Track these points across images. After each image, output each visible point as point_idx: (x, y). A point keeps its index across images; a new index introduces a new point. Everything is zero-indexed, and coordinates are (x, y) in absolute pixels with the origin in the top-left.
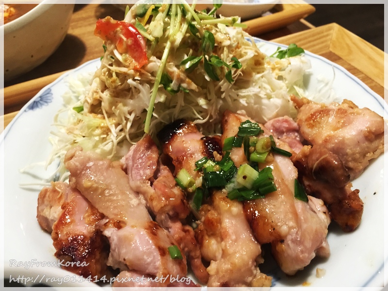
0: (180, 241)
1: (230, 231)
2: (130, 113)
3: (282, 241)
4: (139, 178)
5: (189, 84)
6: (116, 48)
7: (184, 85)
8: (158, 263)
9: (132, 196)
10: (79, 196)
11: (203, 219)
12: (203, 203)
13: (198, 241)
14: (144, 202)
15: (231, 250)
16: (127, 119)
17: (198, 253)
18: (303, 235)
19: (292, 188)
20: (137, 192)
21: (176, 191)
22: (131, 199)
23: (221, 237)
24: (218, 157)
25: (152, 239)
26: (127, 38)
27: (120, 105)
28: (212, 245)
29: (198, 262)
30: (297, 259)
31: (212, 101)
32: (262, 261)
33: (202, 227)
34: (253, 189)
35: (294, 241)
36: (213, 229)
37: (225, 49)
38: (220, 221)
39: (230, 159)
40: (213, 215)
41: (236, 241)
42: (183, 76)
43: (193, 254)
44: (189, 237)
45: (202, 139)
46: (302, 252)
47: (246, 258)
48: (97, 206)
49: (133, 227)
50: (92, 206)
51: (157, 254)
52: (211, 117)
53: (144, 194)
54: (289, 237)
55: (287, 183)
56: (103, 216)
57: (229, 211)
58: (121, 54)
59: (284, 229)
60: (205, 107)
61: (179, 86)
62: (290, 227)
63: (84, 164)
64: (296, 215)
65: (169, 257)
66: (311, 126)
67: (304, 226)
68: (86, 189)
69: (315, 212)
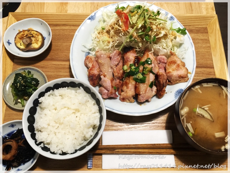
0: (117, 85)
1: (130, 88)
2: (118, 40)
3: (140, 95)
4: (113, 64)
5: (138, 39)
6: (120, 19)
7: (136, 39)
8: (111, 89)
9: (110, 68)
10: (97, 63)
11: (126, 80)
12: (127, 77)
13: (122, 85)
14: (112, 71)
15: (128, 92)
16: (116, 42)
17: (121, 88)
18: (145, 96)
19: (150, 83)
20: (112, 68)
21: (121, 71)
22: (109, 69)
23: (128, 88)
24: (137, 65)
25: (111, 83)
26: (125, 19)
27: (116, 37)
28: (125, 88)
29: (120, 90)
30: (140, 100)
31: (143, 45)
32: (134, 96)
33: (124, 83)
34: (140, 80)
35: (142, 97)
36: (127, 84)
37: (154, 32)
38: (129, 84)
39: (139, 68)
40: (128, 81)
41: (130, 90)
42: (137, 37)
43: (119, 88)
44: (120, 84)
45: (135, 57)
46: (142, 99)
47: (130, 95)
48: (101, 68)
49: (108, 78)
50: (99, 67)
51: (111, 87)
52: (141, 50)
53: (113, 69)
54: (141, 95)
55: (149, 81)
56: (101, 71)
57: (132, 83)
58: (121, 22)
59: (141, 93)
60: (141, 46)
61: (135, 39)
62: (143, 93)
63: (100, 55)
64: (146, 91)
65: (113, 89)
66: (169, 65)
67: (146, 94)
68: (99, 63)
69: (152, 91)
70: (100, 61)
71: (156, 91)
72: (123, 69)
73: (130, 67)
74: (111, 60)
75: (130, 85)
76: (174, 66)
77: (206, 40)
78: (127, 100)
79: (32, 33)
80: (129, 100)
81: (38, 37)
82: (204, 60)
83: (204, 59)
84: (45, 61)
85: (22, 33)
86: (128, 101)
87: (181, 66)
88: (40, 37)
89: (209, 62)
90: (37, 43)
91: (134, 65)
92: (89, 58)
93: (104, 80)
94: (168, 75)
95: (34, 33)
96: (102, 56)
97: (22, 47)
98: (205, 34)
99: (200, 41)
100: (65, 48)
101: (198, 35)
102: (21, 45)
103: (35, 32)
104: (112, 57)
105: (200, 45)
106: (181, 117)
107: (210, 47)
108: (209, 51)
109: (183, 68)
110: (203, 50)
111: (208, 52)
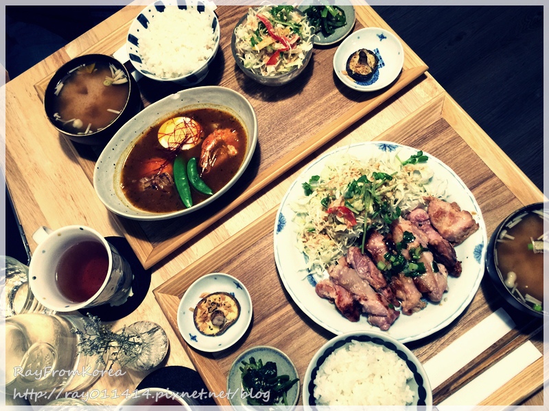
0: (388, 298)
1: (409, 290)
4: (363, 272)
8: (387, 312)
9: (362, 282)
10: (341, 287)
11: (394, 282)
12: (393, 276)
14: (368, 283)
15: (410, 298)
18: (439, 290)
19: (432, 267)
22: (363, 284)
24: (395, 253)
25: (382, 304)
29: (395, 300)
30: (437, 299)
32: (423, 297)
34: (416, 272)
35: (435, 292)
38: (403, 286)
39: (402, 255)
41: (412, 294)
43: (393, 299)
44: (391, 294)
45: (383, 240)
46: (439, 297)
47: (417, 300)
48: (351, 291)
50: (348, 291)
53: (368, 280)
54: (433, 291)
55: (429, 264)
56: (354, 294)
57: (407, 282)
62: (434, 288)
63: (339, 274)
64: (435, 281)
65: (389, 309)
66: (437, 221)
67: (439, 285)
68: (345, 285)
69: (441, 274)
70: (344, 282)
71: (445, 270)
72: (379, 269)
73: (388, 260)
74: (355, 267)
75: (407, 287)
76: (447, 219)
77: (454, 139)
78: (416, 309)
79: (212, 301)
80: (418, 307)
81: (226, 301)
82: (474, 172)
83: (472, 170)
84: (257, 326)
85: (199, 310)
86: (418, 309)
87: (456, 214)
88: (228, 299)
89: (482, 171)
90: (231, 311)
91: (390, 253)
92: (324, 287)
93: (369, 306)
94: (447, 236)
95: (215, 300)
96: (341, 273)
97: (216, 330)
98: (447, 131)
99: (449, 146)
100: (268, 287)
101: (439, 138)
102: (212, 329)
103: (215, 296)
104: (353, 262)
105: (452, 152)
106: (511, 291)
107: (467, 146)
108: (470, 153)
109: (459, 214)
110: (461, 157)
111: (469, 156)
